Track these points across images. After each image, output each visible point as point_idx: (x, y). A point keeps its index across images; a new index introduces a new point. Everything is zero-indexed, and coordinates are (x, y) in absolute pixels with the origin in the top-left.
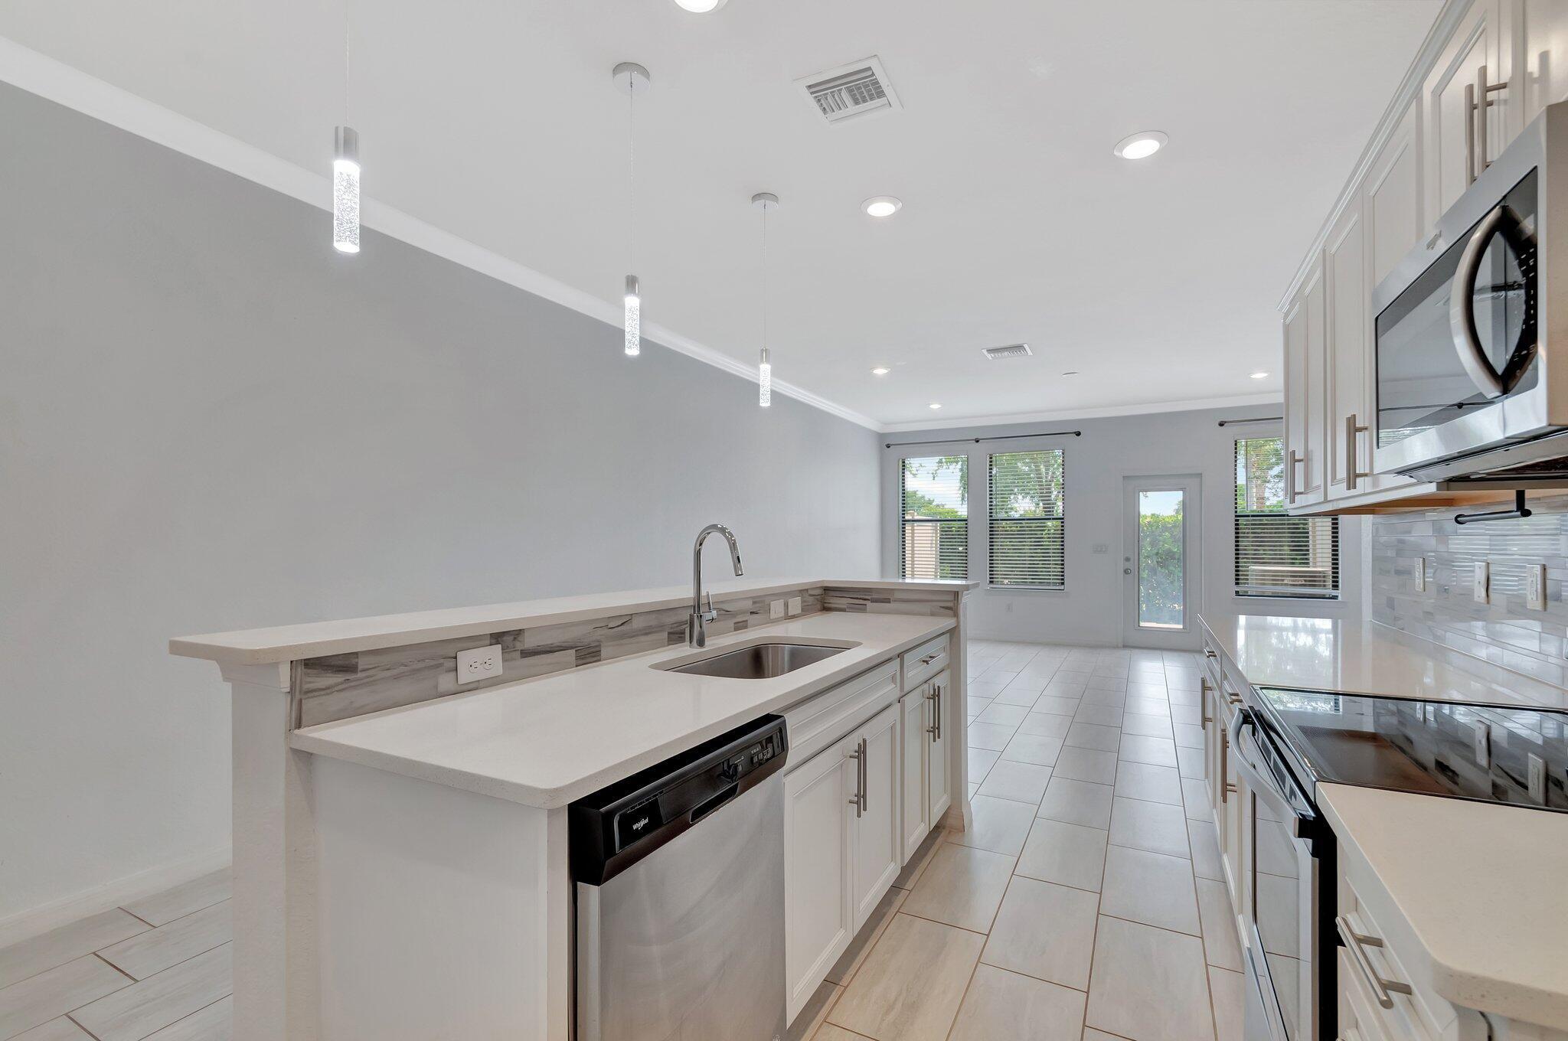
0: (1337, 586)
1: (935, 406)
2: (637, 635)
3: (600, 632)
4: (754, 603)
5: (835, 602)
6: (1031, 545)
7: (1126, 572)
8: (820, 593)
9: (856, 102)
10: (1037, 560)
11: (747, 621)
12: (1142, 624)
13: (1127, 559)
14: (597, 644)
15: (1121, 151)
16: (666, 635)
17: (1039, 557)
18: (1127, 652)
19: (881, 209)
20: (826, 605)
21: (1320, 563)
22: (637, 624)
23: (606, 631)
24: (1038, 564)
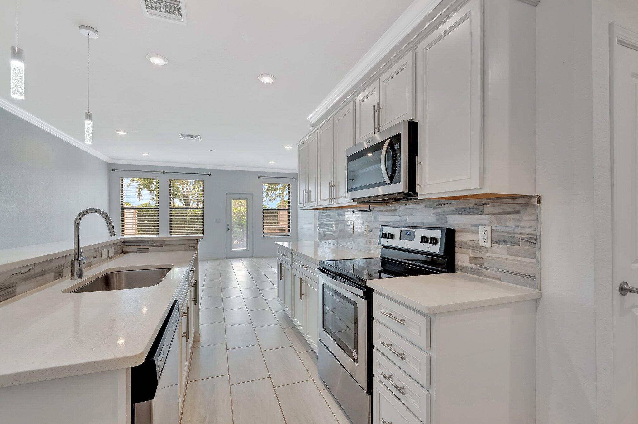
0: (289, 232)
1: (145, 154)
2: (37, 276)
3: (16, 277)
4: (95, 252)
5: (129, 248)
6: (181, 220)
7: (228, 230)
8: (121, 244)
9: (167, 11)
10: (184, 226)
11: (91, 262)
12: (233, 249)
13: (228, 225)
14: (14, 285)
15: (261, 78)
16: (52, 274)
17: (184, 225)
18: (228, 260)
19: (157, 61)
20: (124, 250)
21: (283, 224)
22: (38, 269)
23: (19, 276)
24: (184, 228)
